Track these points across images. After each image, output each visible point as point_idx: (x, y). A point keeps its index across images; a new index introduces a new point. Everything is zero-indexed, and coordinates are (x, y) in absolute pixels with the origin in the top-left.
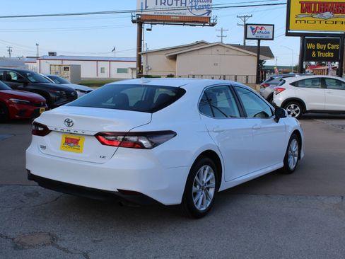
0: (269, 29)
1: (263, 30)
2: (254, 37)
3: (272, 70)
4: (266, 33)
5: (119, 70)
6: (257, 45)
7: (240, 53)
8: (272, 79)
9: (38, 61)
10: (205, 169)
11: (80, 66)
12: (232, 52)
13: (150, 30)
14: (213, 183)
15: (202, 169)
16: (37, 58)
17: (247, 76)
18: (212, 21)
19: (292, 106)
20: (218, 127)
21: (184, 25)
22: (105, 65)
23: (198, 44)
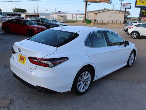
0: (129, 5)
1: (127, 5)
2: (124, 7)
3: (129, 19)
4: (128, 6)
6: (125, 10)
7: (118, 13)
8: (128, 23)
10: (85, 73)
11: (66, 16)
12: (116, 12)
14: (90, 79)
15: (83, 74)
16: (54, 13)
17: (120, 21)
18: (110, 2)
19: (135, 34)
20: (94, 53)
23: (105, 9)
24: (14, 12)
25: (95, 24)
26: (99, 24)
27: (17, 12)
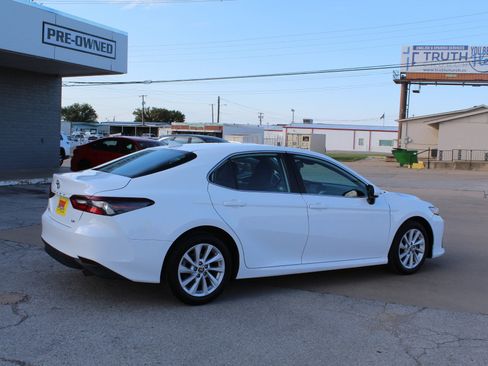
5: (382, 143)
9: (284, 129)
10: (204, 248)
11: (324, 136)
13: (418, 92)
16: (284, 126)
21: (463, 85)
22: (364, 135)
23: (476, 109)
24: (138, 120)
25: (432, 166)
26: (447, 165)
27: (149, 120)
